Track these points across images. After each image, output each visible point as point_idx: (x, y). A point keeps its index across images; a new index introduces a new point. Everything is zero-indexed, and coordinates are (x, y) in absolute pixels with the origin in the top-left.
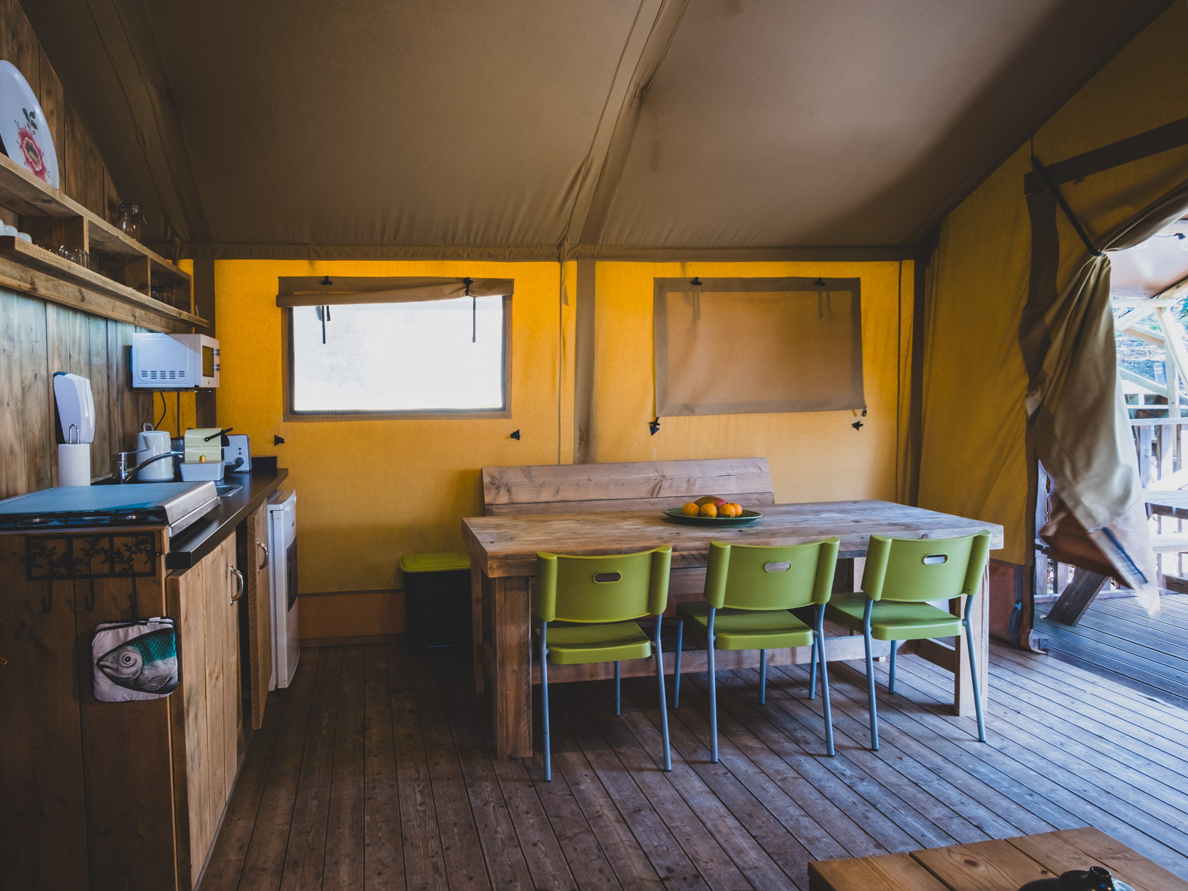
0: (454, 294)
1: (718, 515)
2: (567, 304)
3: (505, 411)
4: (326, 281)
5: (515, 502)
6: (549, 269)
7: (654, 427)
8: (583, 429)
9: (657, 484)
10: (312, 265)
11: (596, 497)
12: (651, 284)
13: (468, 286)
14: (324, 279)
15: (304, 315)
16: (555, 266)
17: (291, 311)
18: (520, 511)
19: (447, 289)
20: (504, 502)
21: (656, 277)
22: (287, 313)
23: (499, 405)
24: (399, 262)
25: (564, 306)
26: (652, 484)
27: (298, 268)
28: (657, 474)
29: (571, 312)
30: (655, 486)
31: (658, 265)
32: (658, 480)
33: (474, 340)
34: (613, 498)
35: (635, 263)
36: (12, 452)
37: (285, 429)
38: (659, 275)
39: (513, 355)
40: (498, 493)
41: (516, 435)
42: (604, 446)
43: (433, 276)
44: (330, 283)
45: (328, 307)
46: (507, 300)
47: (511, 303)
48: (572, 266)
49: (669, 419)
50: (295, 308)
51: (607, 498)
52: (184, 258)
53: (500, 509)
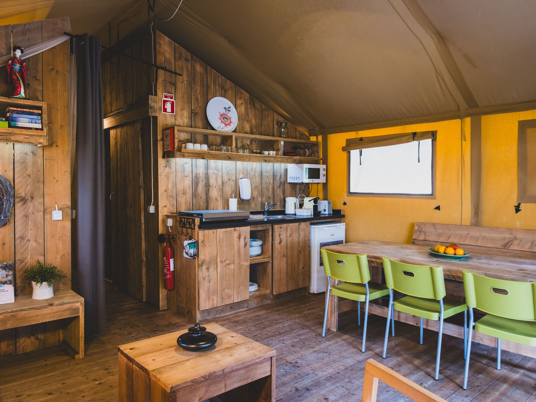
0: (407, 141)
1: (445, 253)
2: (465, 140)
3: (432, 195)
4: (361, 139)
5: (427, 240)
6: (455, 123)
7: (517, 209)
8: (476, 207)
9: (510, 241)
10: (357, 133)
11: (469, 244)
12: (517, 125)
13: (415, 136)
14: (360, 139)
15: (354, 153)
16: (458, 121)
17: (350, 152)
18: (428, 245)
19: (404, 139)
20: (421, 239)
21: (519, 120)
22: (349, 153)
23: (430, 193)
24: (388, 128)
25: (463, 142)
26: (506, 241)
27: (352, 135)
28: (511, 236)
29: (467, 145)
30: (508, 243)
31: (521, 113)
32: (512, 239)
33: (419, 162)
34: (479, 245)
35: (506, 114)
36: (216, 199)
37: (347, 199)
38: (522, 119)
39: (437, 167)
40: (420, 234)
41: (438, 208)
42: (486, 217)
43: (401, 133)
44: (363, 140)
45: (362, 150)
46: (434, 140)
47: (436, 143)
48: (468, 120)
49: (528, 205)
50: (351, 151)
51: (476, 245)
52: (319, 135)
53: (419, 242)
